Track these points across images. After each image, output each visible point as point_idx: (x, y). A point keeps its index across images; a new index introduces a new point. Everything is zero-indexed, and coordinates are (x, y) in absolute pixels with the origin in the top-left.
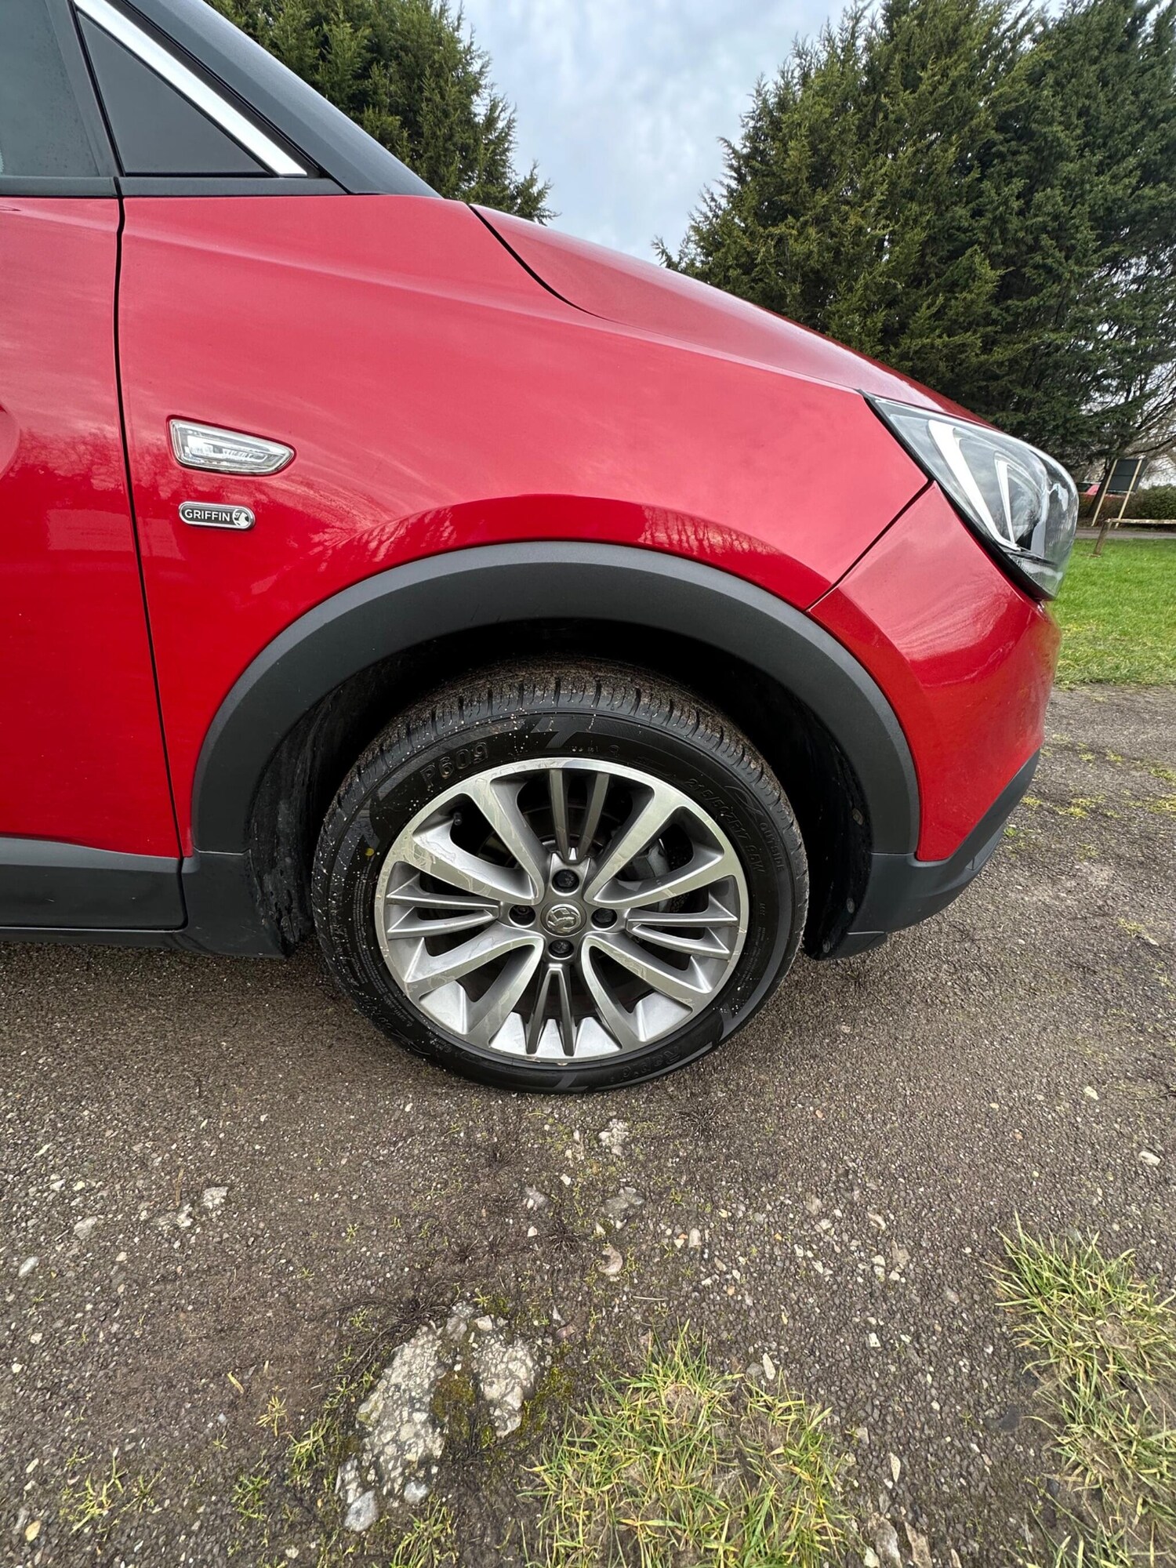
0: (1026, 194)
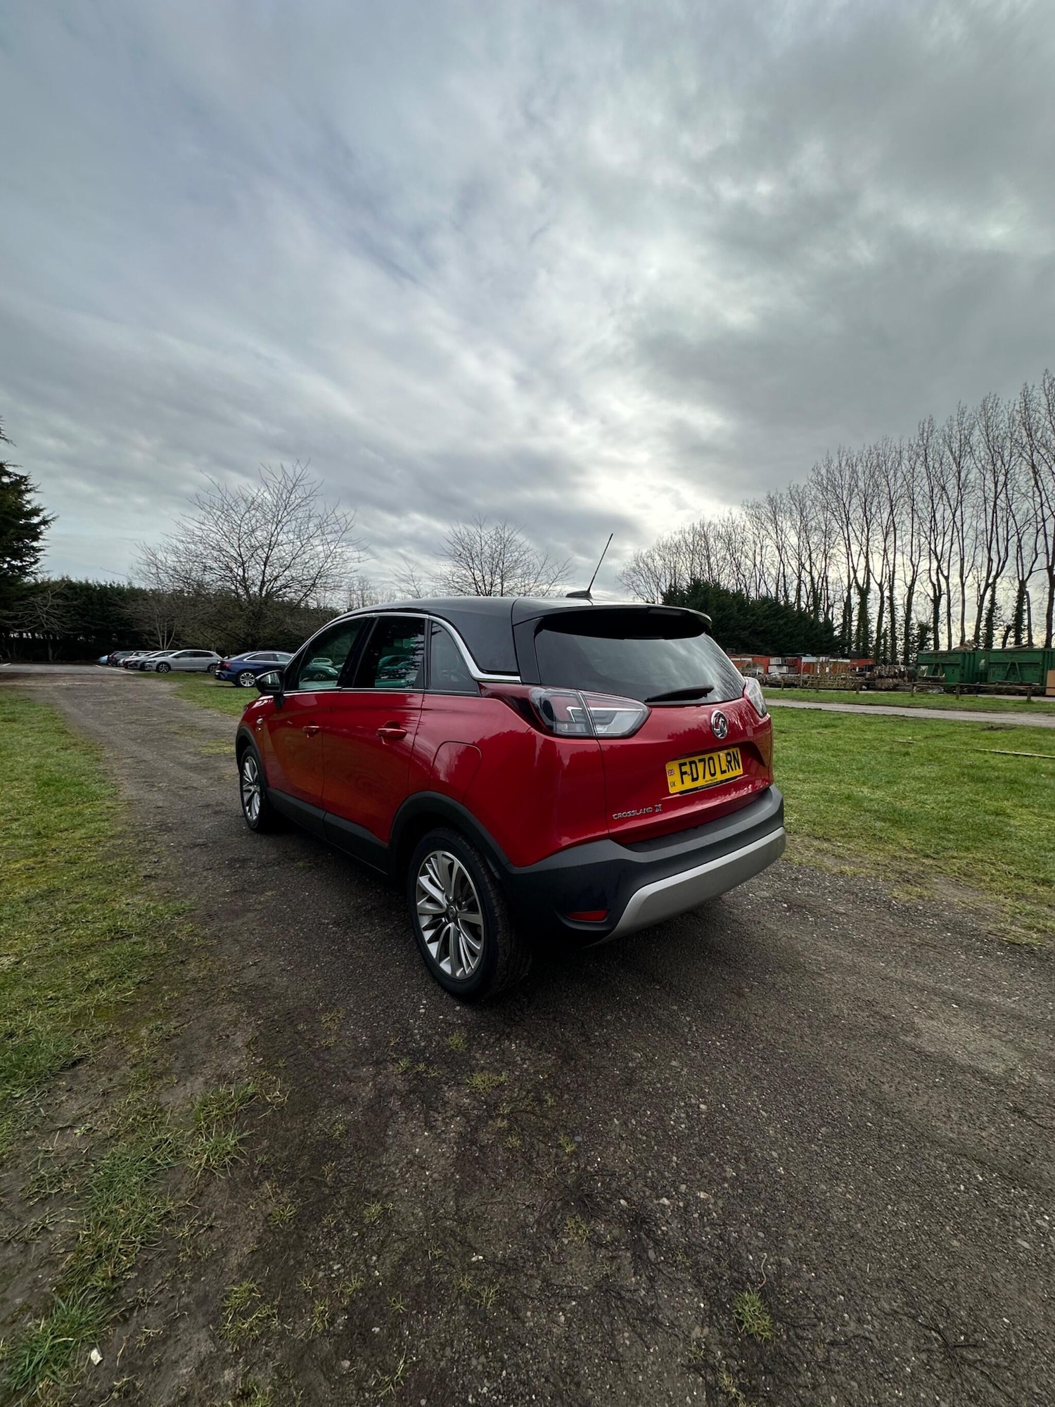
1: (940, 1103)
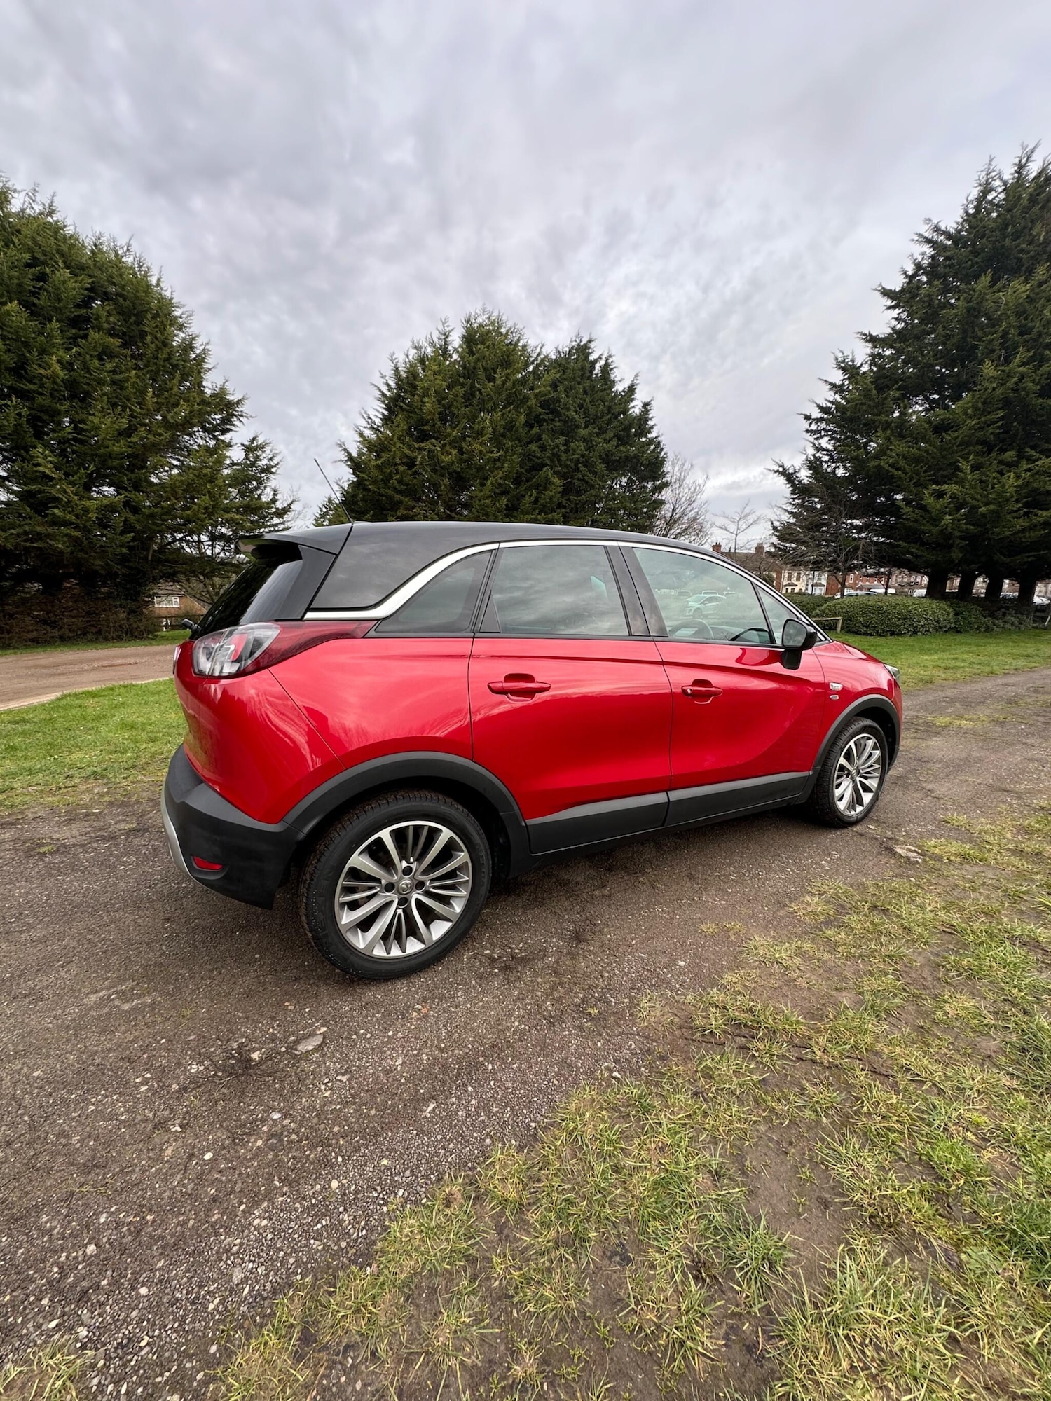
0: (566, 443)
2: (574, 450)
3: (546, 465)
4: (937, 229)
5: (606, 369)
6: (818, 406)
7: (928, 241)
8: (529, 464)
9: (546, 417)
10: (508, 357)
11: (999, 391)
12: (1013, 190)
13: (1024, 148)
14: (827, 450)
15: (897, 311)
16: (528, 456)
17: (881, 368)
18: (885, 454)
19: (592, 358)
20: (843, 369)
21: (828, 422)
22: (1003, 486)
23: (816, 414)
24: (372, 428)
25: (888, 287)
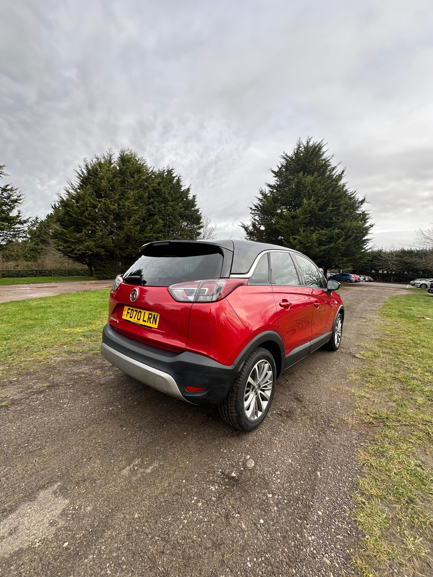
0: (164, 207)
1: (13, 478)
2: (168, 210)
3: (156, 214)
4: (286, 155)
5: (179, 181)
6: (254, 205)
7: (284, 158)
8: (148, 213)
9: (155, 195)
10: (139, 169)
11: (308, 208)
12: (307, 148)
13: (308, 137)
14: (257, 220)
15: (277, 178)
16: (148, 210)
17: (274, 196)
18: (277, 224)
19: (174, 175)
20: (262, 194)
21: (258, 211)
22: (312, 238)
23: (254, 208)
24: (73, 189)
25: (274, 170)
